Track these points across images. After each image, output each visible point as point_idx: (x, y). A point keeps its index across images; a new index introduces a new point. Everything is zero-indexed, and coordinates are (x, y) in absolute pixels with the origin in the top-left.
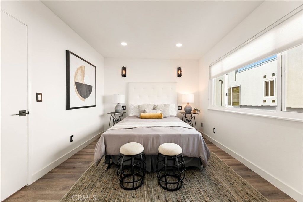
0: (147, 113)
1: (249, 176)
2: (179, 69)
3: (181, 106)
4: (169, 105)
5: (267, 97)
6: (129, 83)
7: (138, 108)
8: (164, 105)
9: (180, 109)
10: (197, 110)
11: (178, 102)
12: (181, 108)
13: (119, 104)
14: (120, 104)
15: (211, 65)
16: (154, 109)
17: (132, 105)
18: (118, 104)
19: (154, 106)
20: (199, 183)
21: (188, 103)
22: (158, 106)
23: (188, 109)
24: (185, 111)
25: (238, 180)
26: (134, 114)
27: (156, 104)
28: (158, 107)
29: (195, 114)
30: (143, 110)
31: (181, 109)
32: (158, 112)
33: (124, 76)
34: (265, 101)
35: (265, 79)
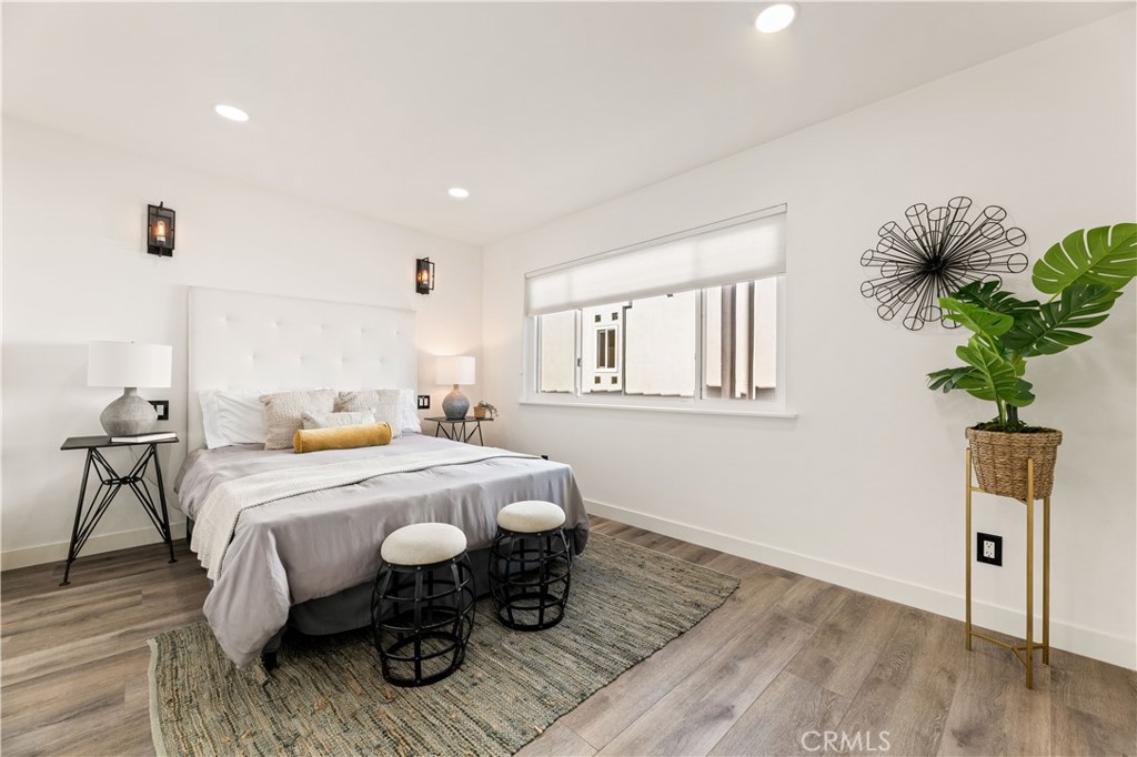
0: (316, 425)
1: (654, 543)
2: (422, 265)
3: (428, 397)
4: (397, 392)
5: (601, 369)
6: (190, 287)
7: (262, 407)
8: (379, 392)
9: (424, 407)
10: (487, 406)
11: (420, 383)
12: (426, 404)
13: (133, 394)
14: (139, 393)
15: (533, 275)
16: (338, 408)
17: (218, 394)
18: (128, 390)
19: (335, 400)
20: (590, 589)
21: (456, 387)
22: (355, 397)
23: (458, 404)
24: (446, 413)
25: (646, 556)
26: (237, 439)
27: (345, 390)
28: (357, 402)
29: (482, 419)
30: (296, 414)
31: (428, 407)
32: (366, 422)
33: (160, 249)
34: (598, 380)
35: (598, 323)
